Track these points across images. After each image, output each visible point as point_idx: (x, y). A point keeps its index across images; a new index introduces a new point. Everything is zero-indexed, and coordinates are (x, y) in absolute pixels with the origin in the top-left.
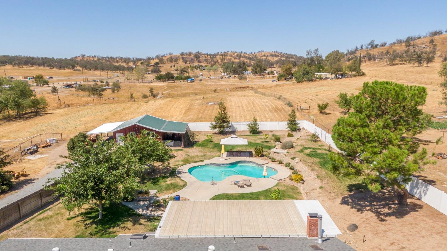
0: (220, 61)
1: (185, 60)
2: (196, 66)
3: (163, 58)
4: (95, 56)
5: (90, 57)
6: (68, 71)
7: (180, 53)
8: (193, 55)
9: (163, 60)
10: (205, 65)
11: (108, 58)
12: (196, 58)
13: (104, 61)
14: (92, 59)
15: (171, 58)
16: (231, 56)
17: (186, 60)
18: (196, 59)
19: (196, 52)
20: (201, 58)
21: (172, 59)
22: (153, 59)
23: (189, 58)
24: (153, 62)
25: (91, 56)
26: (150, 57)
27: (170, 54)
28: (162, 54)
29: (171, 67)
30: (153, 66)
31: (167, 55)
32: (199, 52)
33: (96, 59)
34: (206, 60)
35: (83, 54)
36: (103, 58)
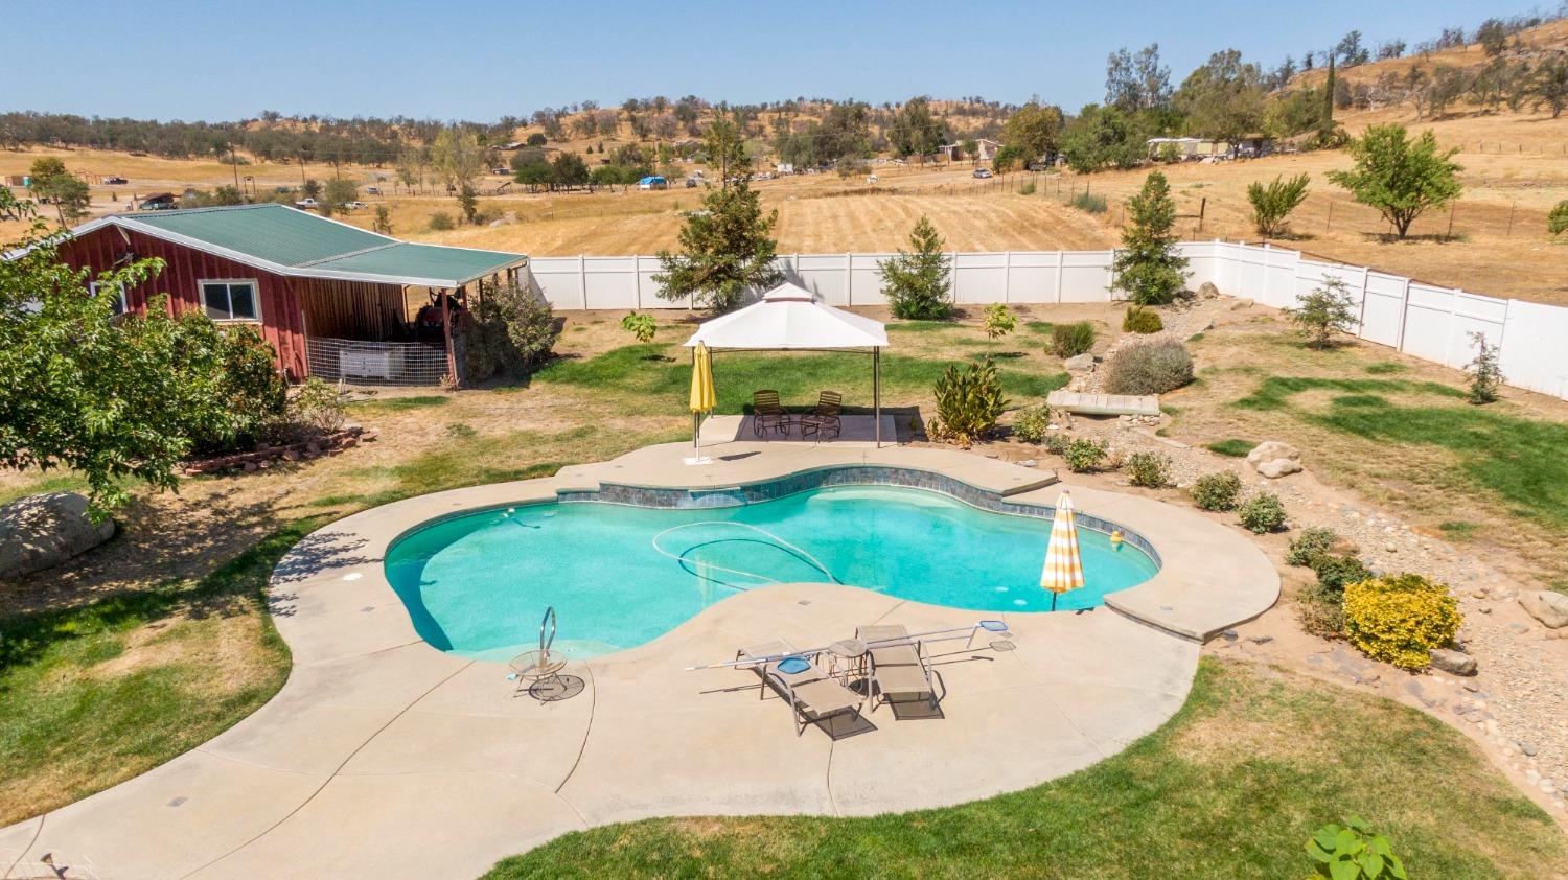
0: (769, 129)
1: (641, 128)
2: (680, 148)
3: (562, 120)
4: (314, 118)
5: (294, 120)
6: (203, 162)
7: (625, 101)
8: (671, 111)
9: (560, 127)
11: (362, 123)
12: (683, 119)
13: (345, 134)
14: (301, 127)
15: (591, 119)
16: (813, 112)
17: (645, 126)
18: (681, 124)
19: (683, 99)
20: (699, 121)
21: (594, 125)
22: (524, 124)
23: (655, 120)
24: (521, 136)
25: (301, 119)
26: (513, 119)
27: (588, 106)
28: (556, 107)
29: (590, 151)
30: (522, 146)
31: (576, 109)
32: (692, 98)
33: (315, 128)
35: (271, 110)
36: (342, 124)
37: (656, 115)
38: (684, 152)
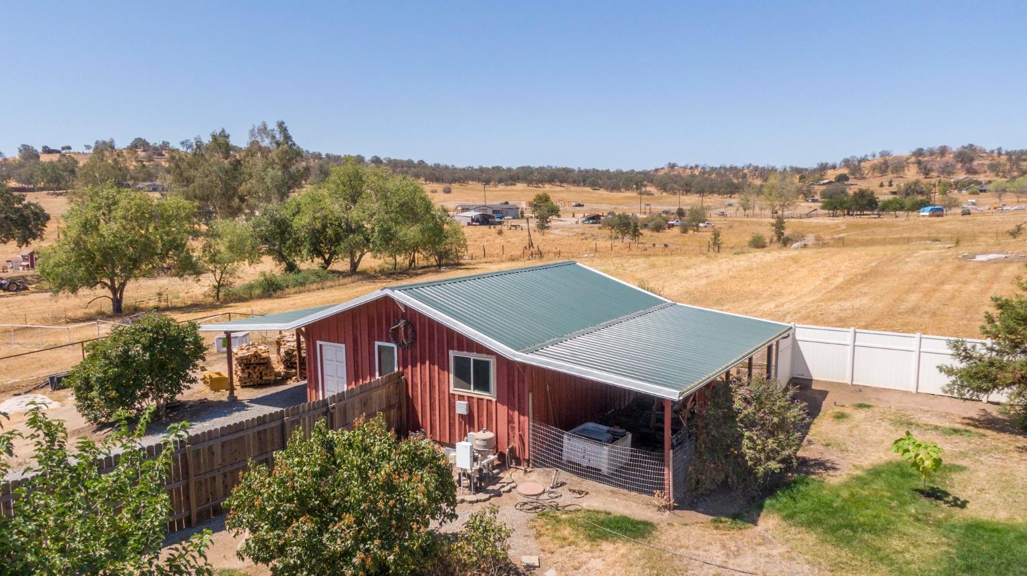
1: (925, 169)
2: (957, 183)
3: (863, 164)
4: (696, 167)
6: (628, 194)
7: (914, 149)
8: (952, 156)
9: (860, 169)
10: (988, 179)
12: (962, 161)
15: (886, 163)
17: (929, 166)
18: (959, 165)
19: (963, 147)
20: (975, 163)
23: (939, 162)
24: (831, 175)
26: (827, 164)
27: (884, 154)
28: (859, 155)
29: (882, 185)
30: (830, 183)
31: (874, 156)
32: (972, 146)
34: (994, 168)
35: (672, 162)
37: (938, 159)
38: (959, 186)
